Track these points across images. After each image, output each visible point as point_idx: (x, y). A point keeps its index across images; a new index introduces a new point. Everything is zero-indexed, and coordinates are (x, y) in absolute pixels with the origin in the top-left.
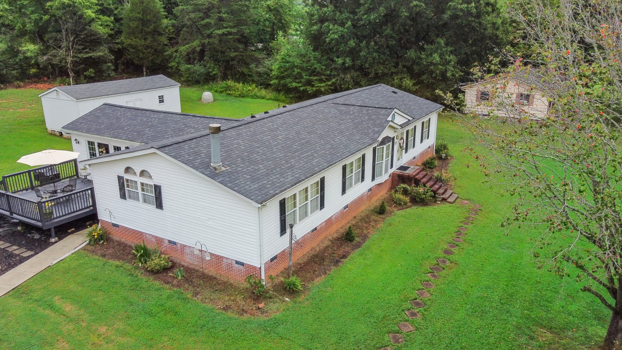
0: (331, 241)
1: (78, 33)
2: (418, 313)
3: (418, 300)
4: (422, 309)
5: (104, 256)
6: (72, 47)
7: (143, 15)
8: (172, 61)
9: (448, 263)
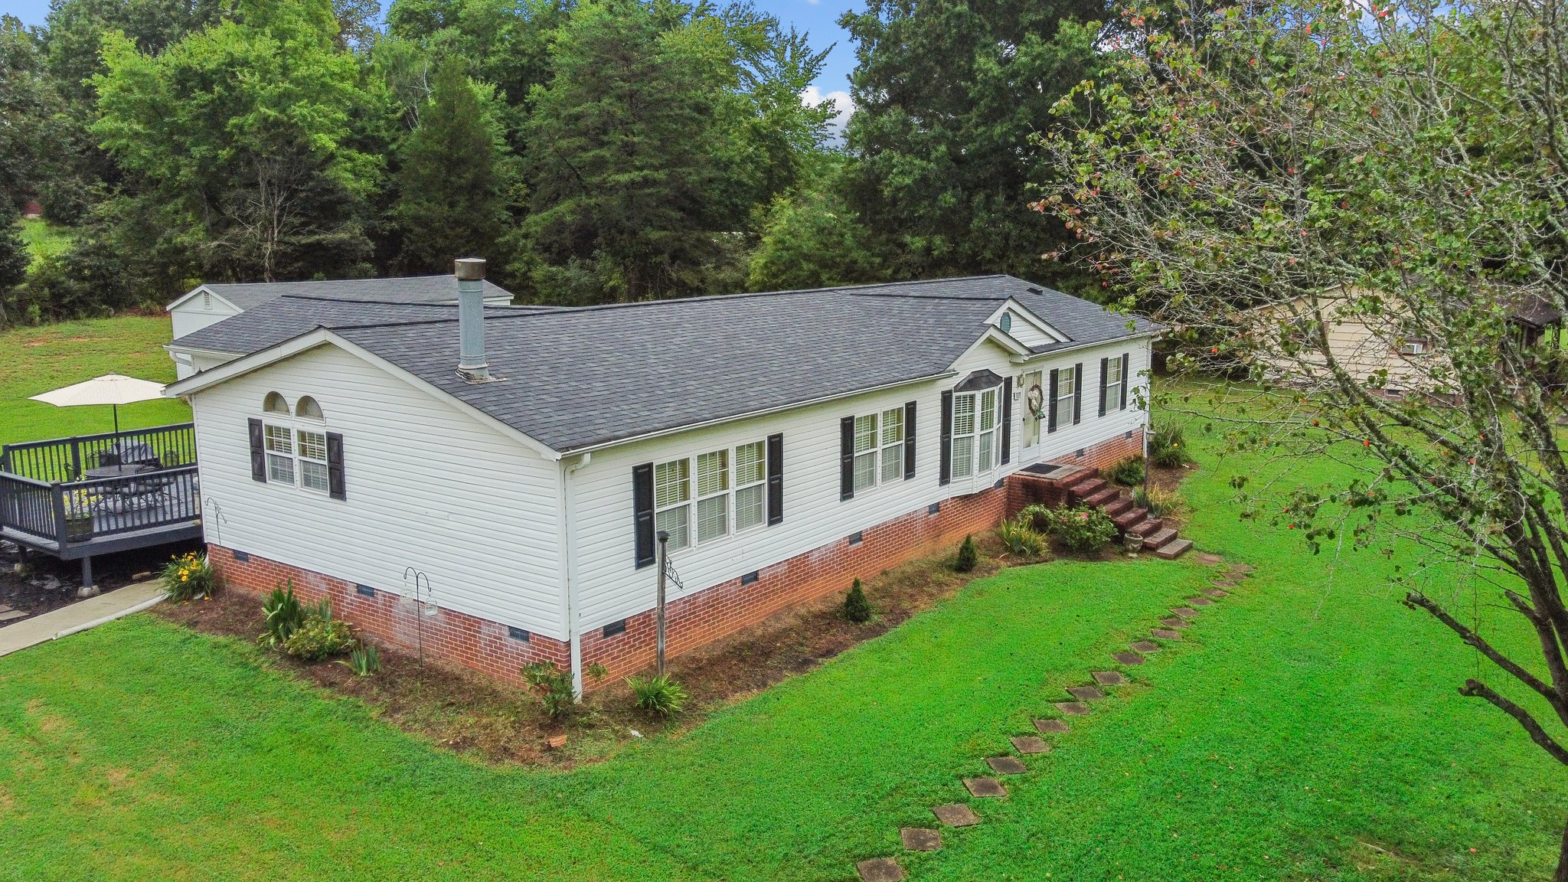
0: (802, 617)
1: (294, 186)
2: (1002, 785)
3: (1011, 757)
4: (1016, 777)
5: (193, 624)
6: (279, 222)
7: (450, 148)
8: (515, 259)
9: (1124, 682)
